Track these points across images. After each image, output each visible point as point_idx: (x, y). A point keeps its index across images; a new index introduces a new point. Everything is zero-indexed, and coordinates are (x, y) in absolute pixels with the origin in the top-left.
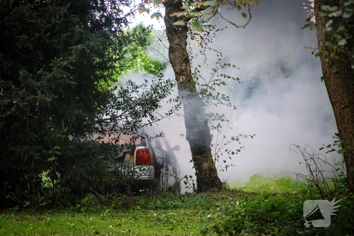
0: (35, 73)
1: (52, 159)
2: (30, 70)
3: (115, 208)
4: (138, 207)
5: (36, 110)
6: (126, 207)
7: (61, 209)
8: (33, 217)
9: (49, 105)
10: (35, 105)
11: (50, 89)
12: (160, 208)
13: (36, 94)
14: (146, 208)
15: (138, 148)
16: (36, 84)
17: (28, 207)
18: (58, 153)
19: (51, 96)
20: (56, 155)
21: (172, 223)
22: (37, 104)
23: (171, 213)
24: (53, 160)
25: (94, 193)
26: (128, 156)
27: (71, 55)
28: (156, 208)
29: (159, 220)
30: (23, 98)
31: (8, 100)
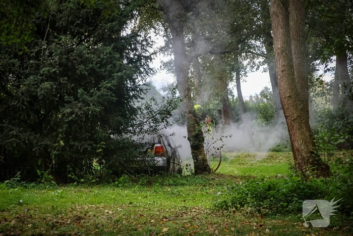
0: (88, 92)
1: (99, 151)
2: (85, 90)
3: (141, 184)
4: (158, 184)
5: (89, 117)
6: (150, 184)
7: (105, 185)
8: (86, 190)
9: (98, 114)
10: (89, 113)
11: (99, 102)
12: (172, 185)
13: (89, 106)
14: (163, 185)
15: (156, 145)
16: (89, 99)
17: (82, 183)
18: (104, 146)
19: (100, 108)
20: (103, 148)
21: (182, 196)
22: (90, 113)
23: (180, 188)
24: (101, 152)
25: (127, 174)
26: (149, 150)
27: (114, 79)
28: (169, 185)
29: (173, 193)
30: (80, 109)
31: (70, 110)
